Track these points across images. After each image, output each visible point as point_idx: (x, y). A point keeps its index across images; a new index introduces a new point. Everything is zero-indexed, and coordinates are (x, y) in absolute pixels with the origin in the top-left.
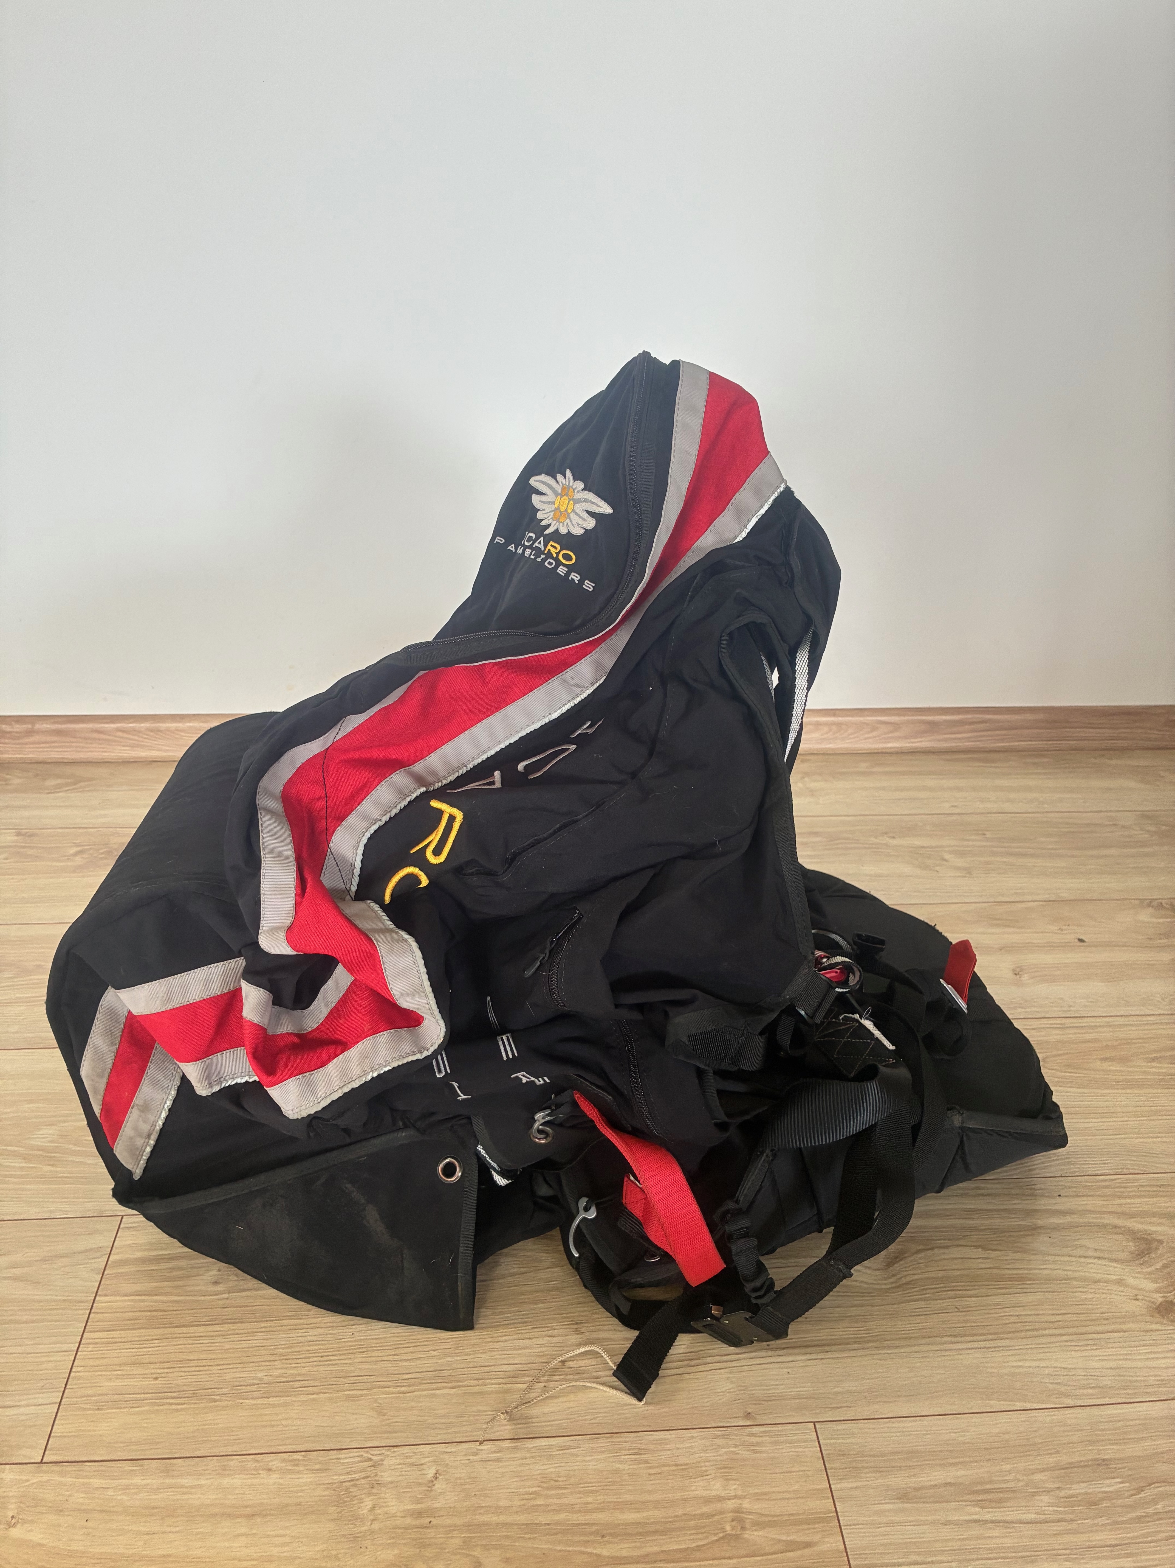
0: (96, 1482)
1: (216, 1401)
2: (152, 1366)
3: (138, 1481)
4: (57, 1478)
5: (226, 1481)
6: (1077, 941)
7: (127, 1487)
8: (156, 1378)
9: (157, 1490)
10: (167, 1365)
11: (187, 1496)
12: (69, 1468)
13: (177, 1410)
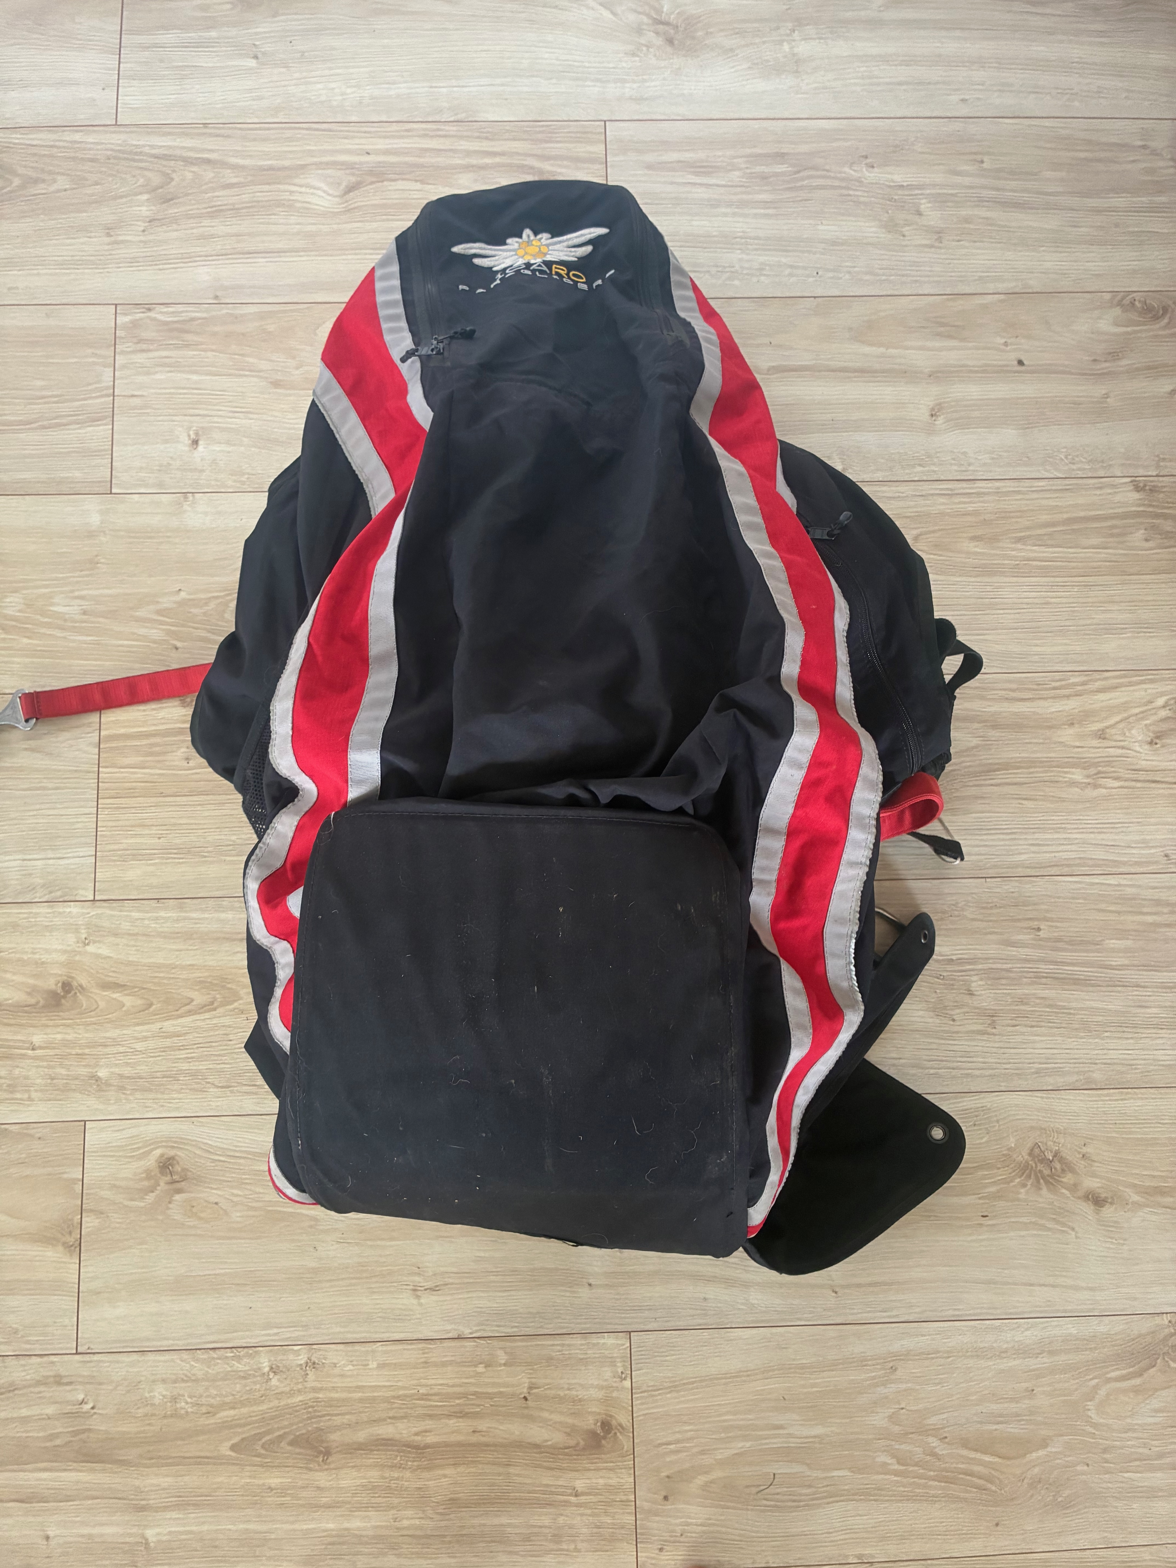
0: (135, 915)
1: (205, 857)
2: (154, 828)
3: (162, 914)
4: (108, 912)
5: (223, 916)
6: (1016, 363)
7: (157, 918)
8: (159, 838)
9: (177, 920)
10: (164, 828)
11: (198, 926)
12: (115, 904)
13: (179, 863)
